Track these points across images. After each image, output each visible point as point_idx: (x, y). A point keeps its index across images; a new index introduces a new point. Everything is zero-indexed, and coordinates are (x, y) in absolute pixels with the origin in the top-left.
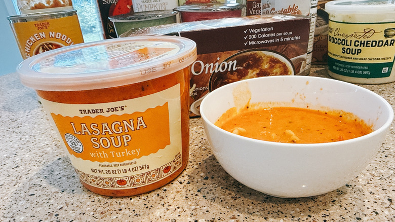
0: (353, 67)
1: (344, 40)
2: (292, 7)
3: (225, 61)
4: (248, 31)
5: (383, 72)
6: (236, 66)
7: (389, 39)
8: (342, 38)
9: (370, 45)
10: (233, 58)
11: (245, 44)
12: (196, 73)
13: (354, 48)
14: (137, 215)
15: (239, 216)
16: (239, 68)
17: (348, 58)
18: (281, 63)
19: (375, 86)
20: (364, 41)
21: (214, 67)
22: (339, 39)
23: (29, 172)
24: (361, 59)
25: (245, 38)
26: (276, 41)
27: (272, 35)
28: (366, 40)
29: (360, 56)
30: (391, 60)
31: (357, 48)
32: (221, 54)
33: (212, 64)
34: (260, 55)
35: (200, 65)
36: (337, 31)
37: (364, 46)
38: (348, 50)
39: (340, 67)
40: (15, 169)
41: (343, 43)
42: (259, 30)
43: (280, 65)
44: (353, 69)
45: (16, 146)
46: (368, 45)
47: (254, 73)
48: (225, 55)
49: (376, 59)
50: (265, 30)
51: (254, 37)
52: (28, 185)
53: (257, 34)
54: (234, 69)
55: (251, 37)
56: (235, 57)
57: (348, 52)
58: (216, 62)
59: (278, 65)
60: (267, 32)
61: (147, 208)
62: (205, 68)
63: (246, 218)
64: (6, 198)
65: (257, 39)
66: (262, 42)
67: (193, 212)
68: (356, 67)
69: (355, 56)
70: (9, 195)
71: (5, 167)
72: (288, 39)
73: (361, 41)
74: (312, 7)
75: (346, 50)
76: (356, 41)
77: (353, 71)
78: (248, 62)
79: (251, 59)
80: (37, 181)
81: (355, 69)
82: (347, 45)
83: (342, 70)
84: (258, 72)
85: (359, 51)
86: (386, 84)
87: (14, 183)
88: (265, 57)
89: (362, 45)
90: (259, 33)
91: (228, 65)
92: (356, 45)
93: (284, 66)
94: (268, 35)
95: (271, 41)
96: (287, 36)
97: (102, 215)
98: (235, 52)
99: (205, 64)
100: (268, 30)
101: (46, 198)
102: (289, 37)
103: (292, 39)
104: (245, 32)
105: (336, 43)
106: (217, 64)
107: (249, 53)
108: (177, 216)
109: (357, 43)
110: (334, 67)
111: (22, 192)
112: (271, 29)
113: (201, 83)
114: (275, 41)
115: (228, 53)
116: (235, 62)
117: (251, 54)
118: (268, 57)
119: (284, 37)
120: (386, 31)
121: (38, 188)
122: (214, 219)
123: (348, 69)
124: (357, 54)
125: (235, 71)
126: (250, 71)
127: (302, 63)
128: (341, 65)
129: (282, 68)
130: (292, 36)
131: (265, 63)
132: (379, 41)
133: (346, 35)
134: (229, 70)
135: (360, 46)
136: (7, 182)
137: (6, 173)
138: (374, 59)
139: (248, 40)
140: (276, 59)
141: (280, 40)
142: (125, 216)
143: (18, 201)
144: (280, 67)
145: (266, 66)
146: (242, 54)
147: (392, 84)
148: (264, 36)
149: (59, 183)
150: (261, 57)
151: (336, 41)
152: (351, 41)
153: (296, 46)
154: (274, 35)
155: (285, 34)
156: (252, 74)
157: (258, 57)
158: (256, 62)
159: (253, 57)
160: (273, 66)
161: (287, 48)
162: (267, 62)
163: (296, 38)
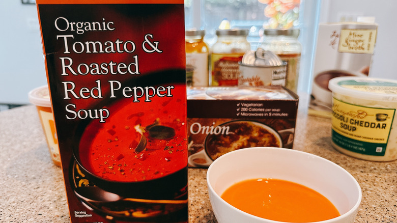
0: (349, 142)
1: (342, 116)
3: (220, 126)
4: (241, 105)
5: (377, 151)
6: (229, 131)
7: (381, 123)
8: (340, 114)
9: (364, 125)
10: (226, 125)
12: (194, 132)
13: (350, 125)
16: (231, 133)
17: (345, 132)
18: (269, 133)
20: (358, 121)
21: (210, 130)
22: (338, 114)
23: (45, 194)
24: (356, 136)
25: (238, 110)
26: (266, 114)
27: (261, 110)
28: (360, 120)
29: (355, 133)
30: (385, 142)
32: (216, 120)
33: (208, 127)
34: (250, 124)
35: (198, 126)
37: (358, 125)
38: (345, 126)
40: (36, 190)
43: (269, 135)
45: (43, 169)
46: (362, 125)
47: (245, 139)
48: (220, 121)
49: (369, 138)
50: (255, 105)
51: (246, 109)
52: (40, 205)
53: (248, 108)
54: (227, 133)
55: (243, 109)
56: (228, 124)
57: (345, 128)
59: (267, 135)
60: (257, 107)
62: (202, 129)
64: (22, 213)
65: (248, 112)
66: (253, 115)
68: (352, 143)
69: (351, 132)
70: (24, 211)
71: (30, 186)
72: (277, 115)
73: (355, 120)
75: (343, 125)
77: (349, 145)
78: (240, 129)
79: (242, 127)
80: (47, 204)
82: (344, 121)
83: (340, 142)
84: (248, 139)
85: (354, 129)
87: (32, 201)
88: (254, 127)
91: (222, 130)
92: (352, 122)
93: (272, 136)
94: (258, 110)
95: (260, 115)
96: (275, 112)
98: (228, 120)
99: (202, 126)
100: (257, 105)
101: (49, 219)
102: (277, 112)
103: (279, 115)
104: (238, 105)
105: (335, 117)
106: (212, 127)
107: (241, 122)
111: (34, 210)
112: (260, 105)
113: (198, 141)
115: (222, 120)
116: (228, 128)
118: (257, 127)
119: (272, 112)
120: (378, 115)
121: (46, 210)
123: (345, 142)
124: (353, 131)
126: (241, 137)
127: (289, 135)
128: (340, 138)
129: (271, 139)
130: (280, 112)
131: (254, 131)
132: (372, 123)
133: (343, 112)
134: (223, 133)
136: (27, 199)
137: (28, 191)
138: (367, 138)
139: (240, 111)
140: (265, 130)
143: (29, 217)
144: (268, 137)
145: (255, 134)
146: (234, 123)
148: (255, 110)
149: (63, 208)
150: (251, 127)
152: (347, 119)
153: (284, 121)
154: (263, 110)
155: (273, 110)
156: (243, 139)
157: (248, 126)
158: (247, 130)
159: (245, 126)
160: (262, 135)
161: (275, 122)
162: (257, 132)
163: (284, 115)
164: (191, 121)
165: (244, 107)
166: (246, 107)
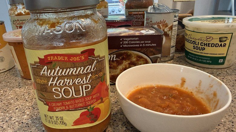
0: (200, 57)
1: (194, 41)
2: (162, 21)
4: (123, 39)
5: (219, 62)
6: (115, 58)
7: (223, 43)
8: (193, 40)
9: (211, 46)
11: (121, 46)
13: (201, 47)
16: (117, 59)
17: (197, 52)
18: (144, 58)
19: (215, 70)
20: (207, 43)
22: (191, 41)
24: (205, 53)
25: (121, 43)
26: (141, 45)
27: (137, 42)
28: (208, 43)
29: (204, 51)
30: (225, 55)
31: (202, 47)
34: (130, 53)
36: (190, 36)
37: (206, 46)
38: (197, 48)
39: (192, 57)
41: (194, 43)
43: (143, 59)
44: (200, 59)
46: (209, 46)
49: (214, 54)
50: (133, 39)
51: (127, 42)
53: (128, 41)
55: (125, 42)
56: (115, 53)
57: (197, 49)
59: (142, 59)
65: (128, 44)
66: (132, 46)
68: (202, 58)
69: (201, 51)
72: (148, 45)
73: (205, 43)
74: (174, 21)
75: (195, 47)
76: (201, 43)
77: (200, 60)
78: (123, 56)
79: (125, 55)
81: (201, 59)
82: (196, 44)
83: (193, 58)
84: (129, 62)
85: (204, 49)
86: (221, 69)
88: (133, 54)
89: (205, 45)
90: (129, 41)
91: (111, 57)
92: (202, 45)
93: (146, 60)
94: (135, 42)
95: (137, 46)
96: (147, 43)
98: (115, 50)
100: (135, 39)
102: (149, 43)
103: (150, 45)
104: (121, 40)
105: (189, 43)
107: (124, 51)
109: (202, 44)
110: (188, 56)
112: (137, 39)
114: (140, 45)
115: (111, 51)
116: (115, 56)
118: (135, 54)
119: (145, 44)
120: (220, 38)
123: (197, 58)
124: (203, 50)
125: (115, 61)
126: (124, 61)
128: (193, 56)
130: (151, 43)
132: (216, 44)
133: (195, 39)
134: (111, 60)
135: (204, 46)
138: (213, 54)
139: (123, 44)
140: (140, 56)
141: (143, 45)
144: (143, 61)
145: (134, 59)
146: (119, 52)
147: (226, 70)
148: (133, 42)
150: (131, 54)
151: (189, 41)
152: (198, 42)
153: (153, 49)
154: (139, 42)
155: (146, 42)
156: (126, 63)
157: (129, 54)
158: (128, 57)
159: (126, 54)
160: (139, 60)
161: (147, 50)
162: (135, 57)
163: (154, 45)
165: (125, 41)
166: (127, 41)
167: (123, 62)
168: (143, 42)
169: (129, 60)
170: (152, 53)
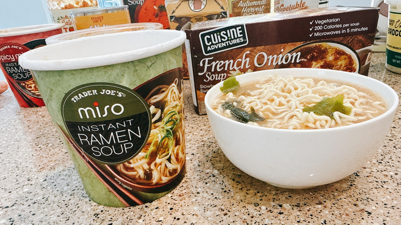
3: (289, 52)
4: (314, 22)
6: (300, 58)
10: (297, 50)
11: (311, 36)
12: (259, 64)
14: (216, 198)
15: (325, 202)
16: (303, 60)
18: (347, 55)
21: (277, 59)
22: (400, 31)
25: (311, 30)
26: (343, 32)
27: (338, 26)
32: (285, 46)
33: (275, 56)
34: (325, 46)
35: (263, 56)
36: (398, 23)
42: (325, 21)
47: (319, 65)
48: (290, 47)
50: (331, 21)
51: (320, 28)
53: (323, 25)
54: (298, 61)
55: (317, 28)
56: (299, 49)
58: (280, 54)
59: (343, 57)
60: (333, 23)
61: (225, 192)
62: (268, 59)
63: (334, 204)
65: (323, 31)
66: (328, 33)
67: (275, 197)
72: (355, 30)
78: (313, 54)
79: (316, 51)
84: (322, 64)
88: (330, 48)
90: (325, 24)
91: (292, 57)
93: (350, 57)
94: (334, 26)
95: (337, 32)
96: (354, 27)
97: (181, 198)
98: (299, 44)
99: (268, 56)
100: (334, 20)
102: (356, 27)
103: (359, 30)
104: (311, 23)
106: (281, 56)
107: (314, 45)
108: (258, 200)
110: (394, 61)
112: (337, 20)
114: (341, 32)
115: (292, 45)
116: (299, 53)
117: (316, 46)
118: (333, 49)
119: (350, 28)
122: (299, 204)
125: (299, 63)
126: (314, 63)
127: (367, 54)
129: (347, 61)
130: (359, 27)
131: (330, 54)
134: (293, 62)
139: (314, 31)
140: (341, 51)
141: (346, 31)
142: (204, 199)
144: (345, 59)
145: (330, 58)
146: (307, 46)
148: (331, 27)
150: (326, 49)
153: (363, 37)
154: (341, 26)
155: (351, 25)
156: (316, 66)
157: (323, 49)
158: (321, 54)
159: (318, 49)
160: (338, 58)
161: (353, 39)
162: (332, 54)
163: (364, 29)
164: (255, 51)
165: (318, 25)
166: (320, 25)
167: (312, 64)
168: (347, 25)
169: (322, 59)
170: (360, 45)
